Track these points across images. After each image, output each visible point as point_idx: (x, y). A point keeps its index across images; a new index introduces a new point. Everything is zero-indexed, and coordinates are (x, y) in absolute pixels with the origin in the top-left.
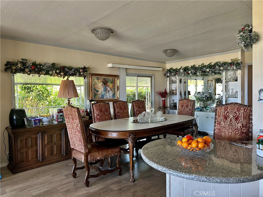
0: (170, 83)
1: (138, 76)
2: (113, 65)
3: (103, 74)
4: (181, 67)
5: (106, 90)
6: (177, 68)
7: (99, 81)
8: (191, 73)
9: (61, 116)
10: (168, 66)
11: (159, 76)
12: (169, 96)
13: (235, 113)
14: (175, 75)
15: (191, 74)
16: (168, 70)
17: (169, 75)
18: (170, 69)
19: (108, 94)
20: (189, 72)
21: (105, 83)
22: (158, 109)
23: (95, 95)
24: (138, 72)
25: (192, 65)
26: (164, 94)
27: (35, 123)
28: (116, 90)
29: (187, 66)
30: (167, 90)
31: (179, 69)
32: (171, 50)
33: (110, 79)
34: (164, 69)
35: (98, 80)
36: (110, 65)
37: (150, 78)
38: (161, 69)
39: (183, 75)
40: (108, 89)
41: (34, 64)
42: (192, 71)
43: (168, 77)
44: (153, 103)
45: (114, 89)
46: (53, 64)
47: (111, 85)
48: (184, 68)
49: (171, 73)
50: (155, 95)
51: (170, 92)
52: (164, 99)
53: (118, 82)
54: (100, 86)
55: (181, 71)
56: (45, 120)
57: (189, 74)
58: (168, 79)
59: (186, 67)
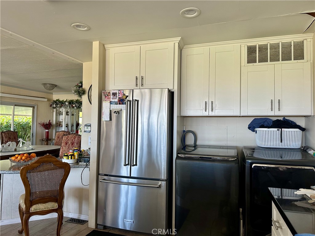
0: (56, 115)
1: (15, 105)
4: (67, 99)
6: (64, 100)
8: (76, 106)
10: (55, 97)
11: (44, 107)
12: (55, 127)
13: (72, 140)
14: (61, 107)
15: (75, 108)
16: (54, 101)
17: (54, 106)
18: (57, 100)
20: (74, 105)
22: (40, 141)
24: (16, 101)
25: (77, 99)
26: (48, 126)
29: (72, 99)
30: (53, 121)
31: (65, 102)
32: (49, 84)
34: (49, 100)
37: (31, 108)
38: (46, 100)
39: (68, 108)
42: (77, 104)
43: (54, 108)
44: (35, 135)
48: (70, 101)
49: (57, 104)
50: (38, 126)
51: (57, 123)
52: (47, 131)
55: (67, 103)
57: (74, 107)
58: (55, 110)
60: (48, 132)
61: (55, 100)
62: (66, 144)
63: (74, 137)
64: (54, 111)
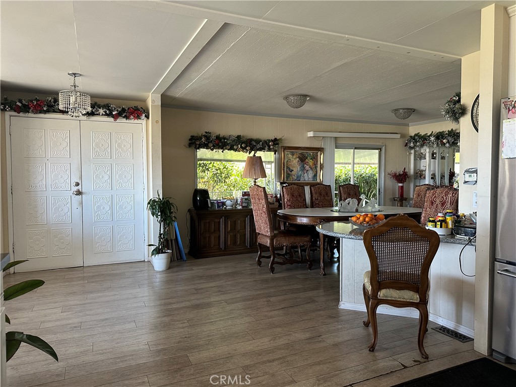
0: (415, 159)
1: (356, 148)
2: (314, 134)
3: (300, 147)
4: (432, 132)
5: (303, 169)
6: (427, 134)
7: (294, 157)
8: (448, 142)
9: (246, 199)
10: (413, 130)
11: (395, 147)
12: (413, 179)
14: (422, 146)
15: (447, 145)
16: (411, 137)
17: (412, 145)
18: (416, 135)
19: (306, 174)
20: (444, 141)
21: (303, 159)
22: (390, 201)
23: (288, 176)
24: (356, 142)
25: (450, 130)
26: (402, 177)
27: (219, 206)
28: (318, 169)
29: (442, 131)
30: (409, 169)
31: (429, 136)
32: (403, 109)
33: (310, 154)
34: (403, 136)
35: (293, 155)
36: (311, 134)
37: (377, 151)
38: (398, 136)
39: (435, 146)
40: (307, 167)
41: (218, 137)
42: (450, 138)
43: (411, 148)
44: (382, 191)
45: (316, 167)
46: (239, 137)
47: (311, 162)
48: (438, 133)
49: (416, 142)
50: (387, 177)
51: (416, 173)
52: (401, 185)
53: (321, 158)
54: (295, 162)
55: (432, 139)
56: (228, 203)
57: (444, 144)
58: (413, 151)
59: (440, 132)
60: (402, 187)
61: (413, 135)
62: (432, 203)
63: (446, 192)
64: (411, 153)
